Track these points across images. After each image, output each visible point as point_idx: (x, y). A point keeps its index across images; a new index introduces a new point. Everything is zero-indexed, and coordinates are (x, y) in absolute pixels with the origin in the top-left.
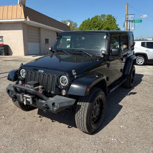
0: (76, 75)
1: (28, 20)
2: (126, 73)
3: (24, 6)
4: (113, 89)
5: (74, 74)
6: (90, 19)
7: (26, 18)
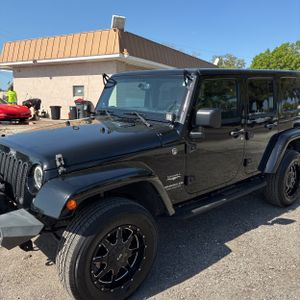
0: (64, 166)
1: (126, 55)
2: (267, 171)
3: (122, 30)
4: (207, 206)
5: (58, 164)
6: (271, 51)
7: (122, 51)
